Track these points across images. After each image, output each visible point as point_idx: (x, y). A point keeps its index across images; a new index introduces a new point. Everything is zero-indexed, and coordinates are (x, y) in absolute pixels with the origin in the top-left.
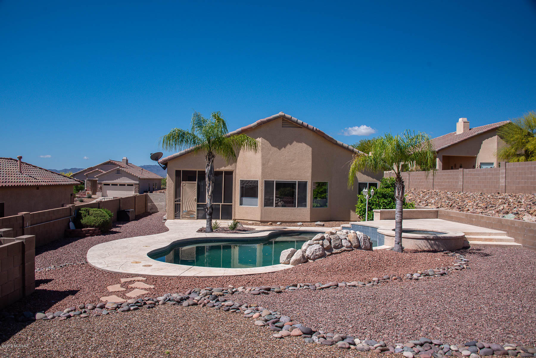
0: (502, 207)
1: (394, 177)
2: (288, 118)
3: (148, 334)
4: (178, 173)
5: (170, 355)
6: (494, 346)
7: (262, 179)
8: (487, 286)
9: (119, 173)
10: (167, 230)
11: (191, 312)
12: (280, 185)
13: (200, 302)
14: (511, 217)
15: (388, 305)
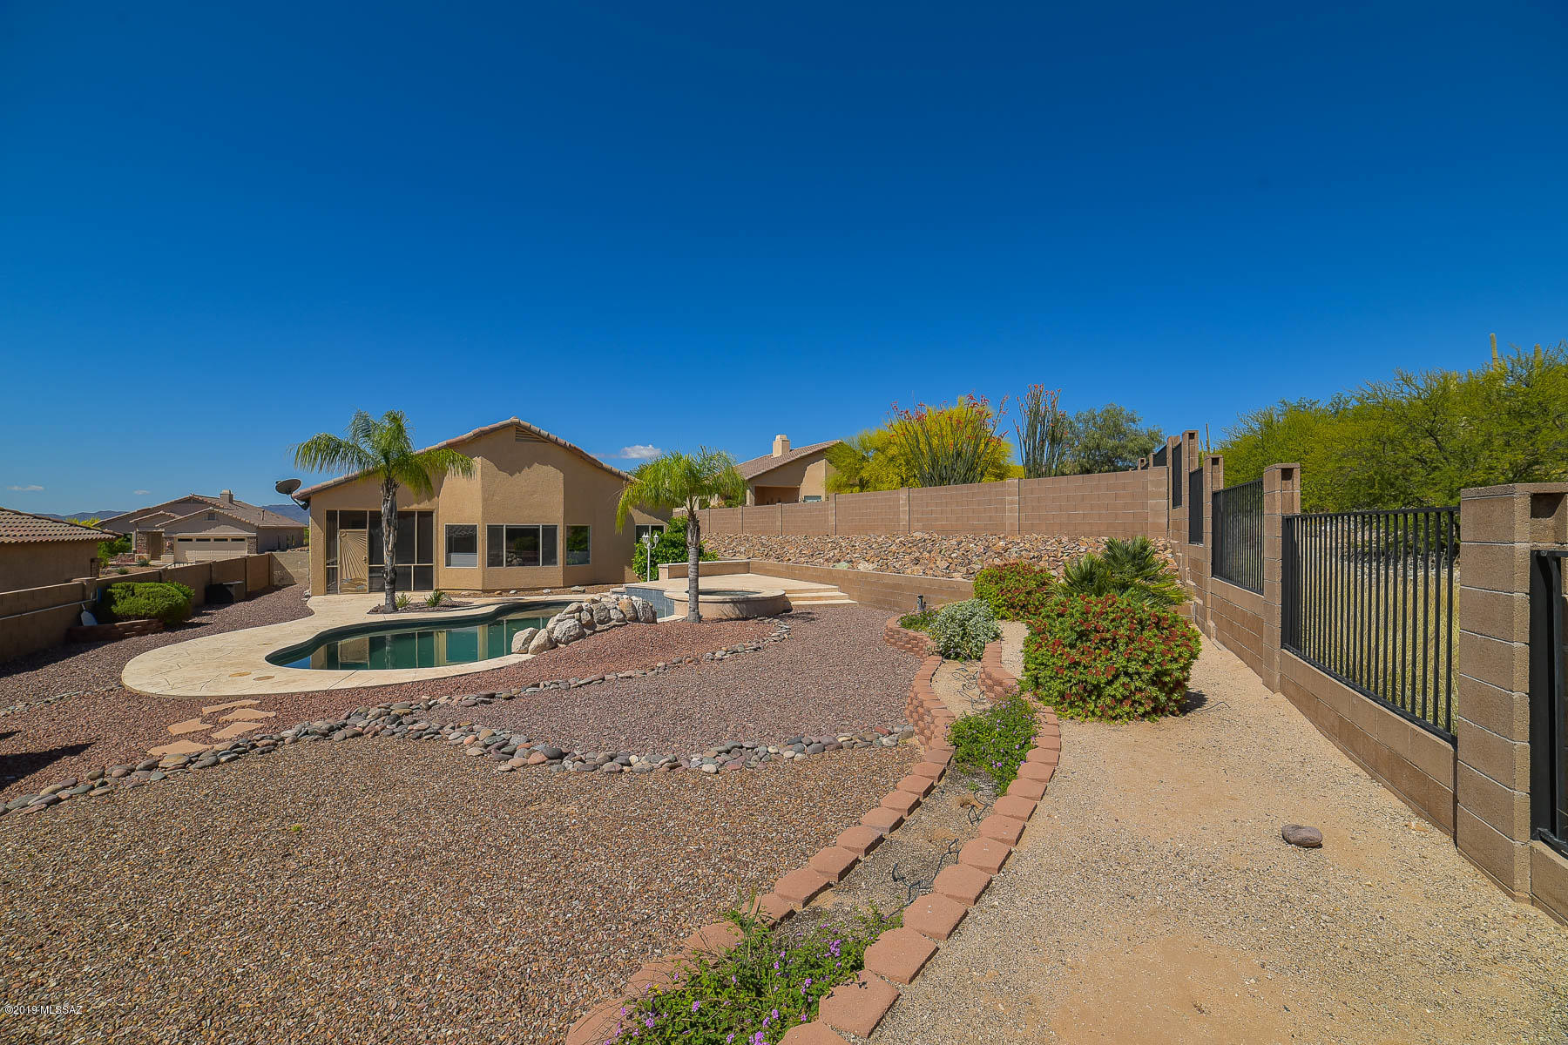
0: (832, 554)
1: (686, 515)
2: (525, 428)
3: (256, 802)
4: (331, 516)
5: (301, 832)
6: (825, 740)
7: (483, 523)
8: (815, 660)
9: (213, 518)
10: (311, 613)
11: (350, 749)
12: (514, 533)
13: (366, 729)
14: (843, 566)
15: (679, 700)
